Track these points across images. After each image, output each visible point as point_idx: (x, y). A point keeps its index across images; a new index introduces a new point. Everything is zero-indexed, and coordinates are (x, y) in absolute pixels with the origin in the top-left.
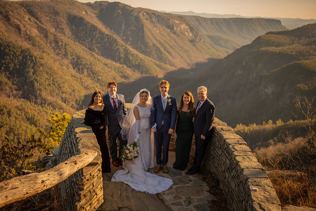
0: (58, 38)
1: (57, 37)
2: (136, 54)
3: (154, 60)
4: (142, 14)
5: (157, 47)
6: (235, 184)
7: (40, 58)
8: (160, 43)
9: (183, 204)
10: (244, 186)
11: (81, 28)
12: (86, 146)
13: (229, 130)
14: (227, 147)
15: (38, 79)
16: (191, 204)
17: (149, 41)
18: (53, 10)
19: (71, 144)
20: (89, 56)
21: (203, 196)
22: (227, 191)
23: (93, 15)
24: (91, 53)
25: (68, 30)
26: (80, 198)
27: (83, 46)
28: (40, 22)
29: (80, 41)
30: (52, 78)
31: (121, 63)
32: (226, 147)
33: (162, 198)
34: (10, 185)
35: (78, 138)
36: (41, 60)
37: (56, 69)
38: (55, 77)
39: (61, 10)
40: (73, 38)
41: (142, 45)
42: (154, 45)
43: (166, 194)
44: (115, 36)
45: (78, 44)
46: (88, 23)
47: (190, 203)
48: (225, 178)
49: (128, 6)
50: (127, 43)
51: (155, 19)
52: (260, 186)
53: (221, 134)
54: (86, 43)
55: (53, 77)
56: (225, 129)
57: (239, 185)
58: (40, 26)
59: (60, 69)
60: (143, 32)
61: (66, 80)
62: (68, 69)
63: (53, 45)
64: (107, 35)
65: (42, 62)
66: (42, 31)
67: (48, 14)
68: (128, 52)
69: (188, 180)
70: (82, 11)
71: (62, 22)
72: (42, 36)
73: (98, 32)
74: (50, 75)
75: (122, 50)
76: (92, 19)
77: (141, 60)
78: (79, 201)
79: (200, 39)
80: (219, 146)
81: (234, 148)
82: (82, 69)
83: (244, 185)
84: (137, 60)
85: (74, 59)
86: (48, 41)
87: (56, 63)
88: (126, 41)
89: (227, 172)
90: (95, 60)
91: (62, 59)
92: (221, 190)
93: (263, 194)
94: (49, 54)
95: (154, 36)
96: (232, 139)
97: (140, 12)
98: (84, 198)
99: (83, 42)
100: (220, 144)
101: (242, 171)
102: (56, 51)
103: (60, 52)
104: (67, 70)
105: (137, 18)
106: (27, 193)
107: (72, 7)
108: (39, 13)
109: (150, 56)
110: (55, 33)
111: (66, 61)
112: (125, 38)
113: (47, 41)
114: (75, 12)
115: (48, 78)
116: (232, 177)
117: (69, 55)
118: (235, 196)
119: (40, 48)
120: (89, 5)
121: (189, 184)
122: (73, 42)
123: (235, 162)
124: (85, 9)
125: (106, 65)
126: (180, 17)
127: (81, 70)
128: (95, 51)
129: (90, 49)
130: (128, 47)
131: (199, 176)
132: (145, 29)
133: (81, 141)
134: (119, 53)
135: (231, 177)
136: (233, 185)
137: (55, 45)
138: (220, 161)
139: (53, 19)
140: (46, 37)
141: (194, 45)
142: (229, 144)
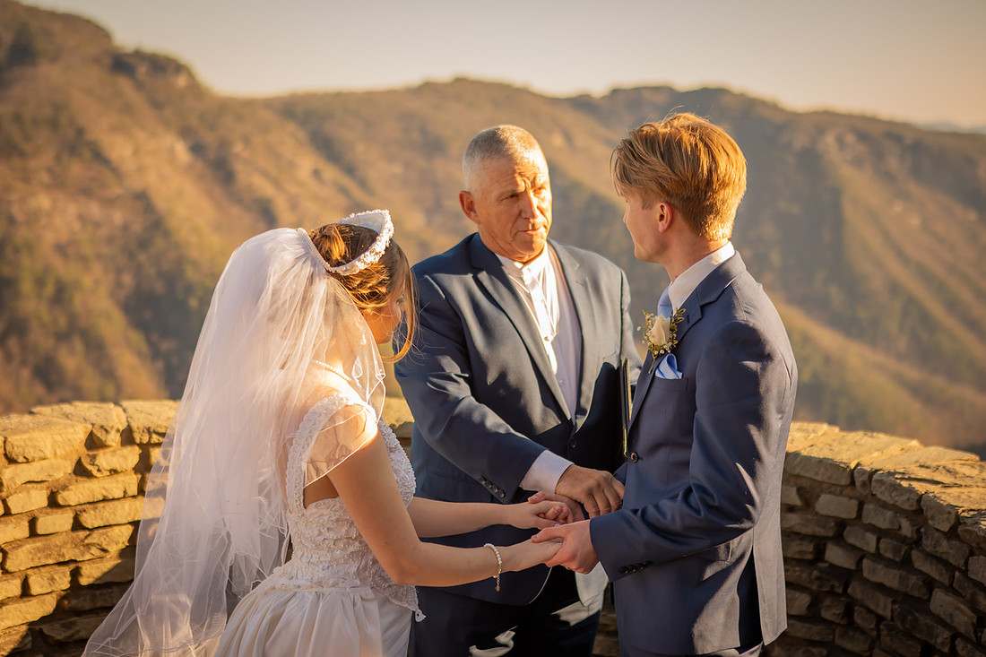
2: (800, 332)
3: (894, 365)
4: (838, 138)
8: (926, 276)
17: (869, 269)
18: (422, 131)
23: (598, 149)
28: (362, 184)
41: (833, 291)
46: (576, 185)
49: (763, 103)
51: (901, 161)
60: (839, 224)
67: (396, 148)
70: (549, 132)
76: (594, 168)
95: (893, 246)
97: (822, 132)
105: (811, 160)
108: (361, 148)
124: (565, 124)
139: (417, 173)
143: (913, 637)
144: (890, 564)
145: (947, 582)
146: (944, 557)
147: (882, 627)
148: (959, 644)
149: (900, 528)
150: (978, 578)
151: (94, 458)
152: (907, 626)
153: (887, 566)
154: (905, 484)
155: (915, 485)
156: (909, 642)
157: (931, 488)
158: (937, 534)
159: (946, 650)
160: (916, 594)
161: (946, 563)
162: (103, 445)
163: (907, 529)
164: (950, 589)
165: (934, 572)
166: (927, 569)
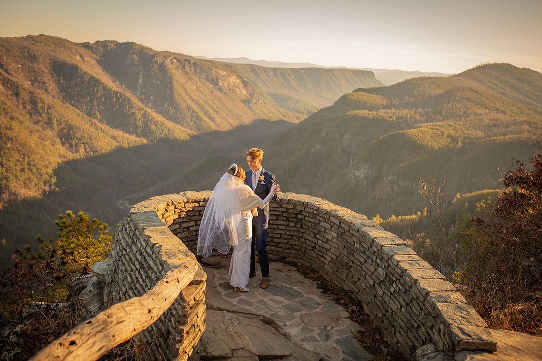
0: (36, 97)
1: (35, 95)
2: (161, 122)
3: (189, 131)
4: (171, 60)
5: (194, 111)
6: (400, 304)
7: (7, 129)
8: (198, 104)
9: (319, 339)
10: (421, 304)
11: (74, 82)
12: (173, 255)
13: (374, 226)
14: (378, 250)
15: (4, 162)
16: (330, 338)
17: (181, 102)
18: (28, 53)
19: (141, 254)
20: (88, 125)
21: (343, 326)
22: (380, 315)
23: (93, 62)
24: (89, 120)
25: (53, 85)
26: (182, 336)
27: (78, 109)
28: (6, 71)
29: (73, 102)
30: (27, 159)
31: (137, 136)
32: (376, 249)
33: (284, 332)
34: (115, 317)
35: (154, 245)
36: (8, 132)
37: (33, 146)
38: (31, 158)
39: (41, 53)
40: (60, 97)
41: (171, 108)
42: (189, 108)
43: (288, 327)
44: (129, 94)
45: (70, 106)
46: (85, 73)
47: (328, 337)
48: (375, 296)
49: (147, 48)
50: (146, 105)
51: (190, 68)
52: (450, 302)
53: (364, 232)
54: (83, 105)
55: (29, 158)
56: (368, 225)
57: (407, 305)
58: (7, 78)
59: (41, 147)
60: (172, 88)
61: (50, 163)
62: (53, 145)
63: (28, 107)
64: (115, 92)
65: (10, 134)
66: (9, 86)
67: (19, 59)
68: (149, 119)
69: (314, 304)
70: (75, 55)
71: (43, 72)
72: (10, 93)
73: (101, 87)
74: (23, 155)
75: (139, 116)
76: (91, 68)
77: (169, 130)
78: (181, 342)
79: (258, 98)
81: (392, 251)
82: (76, 145)
83: (423, 302)
84: (163, 131)
85: (62, 129)
86: (21, 101)
87: (33, 137)
88: (146, 101)
89: (381, 287)
90: (97, 130)
91: (43, 130)
92: (368, 315)
93: (458, 313)
94: (21, 123)
95: (188, 95)
96: (383, 238)
97: (166, 58)
98: (187, 337)
99: (77, 104)
100: (363, 247)
101: (415, 283)
102: (34, 117)
103: (41, 119)
104: (53, 147)
105: (162, 67)
106: (135, 330)
107: (58, 48)
108: (5, 58)
109: (183, 125)
110: (31, 89)
111: (51, 133)
112: (143, 97)
113: (18, 101)
114: (64, 56)
115: (21, 160)
116: (391, 294)
117: (55, 124)
118: (400, 321)
119: (6, 113)
120: (86, 46)
121: (318, 309)
122: (61, 104)
123: (397, 270)
124: (80, 52)
125: (114, 138)
126: (227, 65)
127: (74, 147)
128: (97, 117)
129: (89, 115)
130: (149, 110)
131: (329, 296)
132: (174, 83)
133: (163, 248)
134: (135, 120)
135: (389, 294)
136: (394, 306)
137: (32, 108)
138: (364, 272)
139: (27, 67)
140: (17, 94)
141: (250, 108)
142: (383, 246)
143: (316, 229)
144: (312, 218)
150: (332, 220)
151: (168, 208)
152: (315, 227)
154: (315, 205)
157: (320, 206)
158: (322, 213)
160: (317, 222)
161: (324, 218)
162: (169, 205)
163: (315, 212)
164: (325, 222)
165: (321, 219)
166: (320, 219)
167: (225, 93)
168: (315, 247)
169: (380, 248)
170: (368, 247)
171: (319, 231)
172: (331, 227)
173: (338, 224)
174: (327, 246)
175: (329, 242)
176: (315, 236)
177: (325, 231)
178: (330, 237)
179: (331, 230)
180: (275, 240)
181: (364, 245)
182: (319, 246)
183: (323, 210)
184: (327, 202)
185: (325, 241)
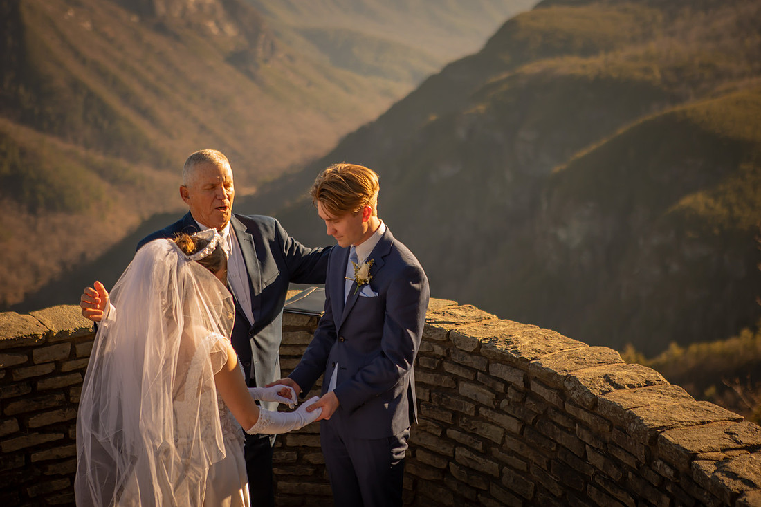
3: (82, 152)
5: (91, 95)
13: (649, 383)
14: (677, 473)
17: (52, 69)
32: (668, 472)
41: (22, 90)
42: (76, 85)
53: (616, 408)
56: (628, 381)
60: (19, 30)
77: (23, 153)
79: (272, 45)
80: (613, 472)
81: (734, 476)
84: (4, 155)
95: (70, 48)
96: (691, 425)
100: (618, 464)
109: (62, 135)
132: (27, 18)
141: (251, 76)
142: (694, 456)
143: (447, 410)
144: (426, 370)
145: (472, 378)
146: (469, 365)
147: (421, 406)
148: (482, 411)
149: (433, 351)
150: (498, 375)
152: (443, 404)
153: (424, 372)
154: (435, 326)
155: (442, 326)
156: (444, 412)
157: (452, 327)
158: (461, 353)
159: (473, 414)
160: (447, 386)
161: (470, 368)
163: (439, 350)
164: (475, 381)
165: (460, 373)
166: (456, 371)
167: (177, 38)
168: (446, 471)
169: (683, 467)
170: (638, 464)
171: (456, 415)
172: (499, 397)
173: (521, 385)
174: (489, 466)
175: (495, 451)
176: (444, 435)
177: (477, 413)
178: (494, 434)
179: (498, 409)
180: (310, 457)
181: (622, 457)
182: (462, 466)
183: (466, 340)
184: (476, 312)
185: (479, 447)
